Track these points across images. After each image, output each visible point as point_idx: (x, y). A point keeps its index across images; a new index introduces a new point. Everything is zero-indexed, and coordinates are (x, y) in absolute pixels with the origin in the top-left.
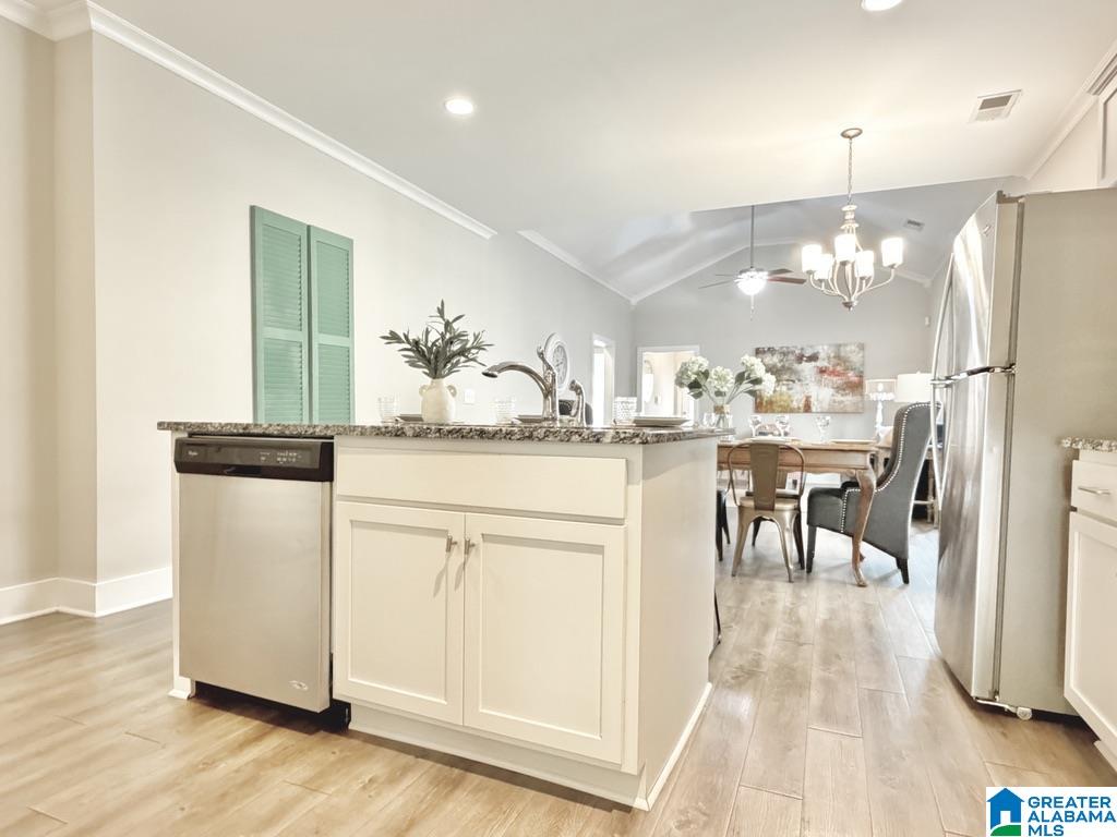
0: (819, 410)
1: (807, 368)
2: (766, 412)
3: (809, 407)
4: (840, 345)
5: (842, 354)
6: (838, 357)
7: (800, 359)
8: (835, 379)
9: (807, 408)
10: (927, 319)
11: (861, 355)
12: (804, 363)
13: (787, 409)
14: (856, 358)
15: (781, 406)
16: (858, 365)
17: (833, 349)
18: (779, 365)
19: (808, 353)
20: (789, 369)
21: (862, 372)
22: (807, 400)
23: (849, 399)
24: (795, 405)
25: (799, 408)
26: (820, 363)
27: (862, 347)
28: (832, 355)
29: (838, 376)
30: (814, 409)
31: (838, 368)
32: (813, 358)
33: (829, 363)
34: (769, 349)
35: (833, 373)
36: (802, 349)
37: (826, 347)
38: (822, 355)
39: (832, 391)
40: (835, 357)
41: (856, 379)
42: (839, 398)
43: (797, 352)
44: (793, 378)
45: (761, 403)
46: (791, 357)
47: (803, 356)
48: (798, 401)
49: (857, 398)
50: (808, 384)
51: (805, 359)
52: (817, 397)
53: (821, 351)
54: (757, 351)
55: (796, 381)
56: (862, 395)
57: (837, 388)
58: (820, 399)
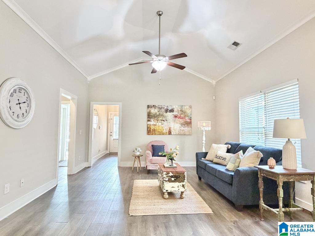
0: (175, 134)
1: (169, 115)
2: (152, 134)
3: (171, 133)
4: (182, 106)
5: (183, 110)
6: (181, 111)
7: (167, 111)
8: (181, 120)
9: (170, 133)
10: (214, 97)
11: (190, 110)
12: (168, 113)
13: (162, 133)
14: (188, 112)
15: (159, 132)
16: (189, 115)
17: (179, 107)
18: (158, 113)
19: (170, 108)
20: (162, 115)
21: (191, 118)
22: (170, 129)
23: (186, 129)
24: (164, 131)
25: (166, 133)
26: (175, 113)
27: (191, 107)
28: (179, 110)
29: (182, 119)
30: (172, 133)
31: (182, 116)
32: (172, 111)
33: (178, 113)
34: (153, 106)
35: (180, 118)
36: (167, 107)
37: (177, 106)
38: (175, 110)
39: (180, 125)
40: (180, 111)
41: (189, 120)
42: (182, 128)
43: (165, 108)
44: (164, 119)
45: (150, 130)
46: (163, 110)
47: (168, 110)
48: (166, 130)
49: (190, 129)
50: (170, 122)
51: (168, 111)
52: (174, 128)
53: (175, 108)
54: (148, 107)
55: (165, 121)
56: (191, 127)
57: (182, 124)
58: (175, 129)
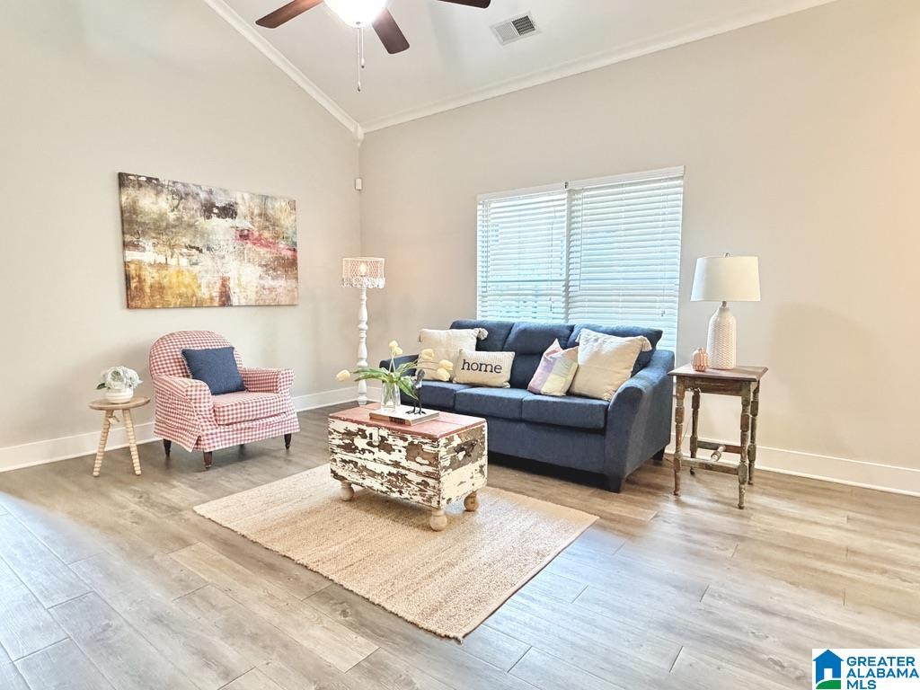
0: (243, 302)
1: (219, 227)
2: (153, 307)
3: (228, 298)
4: (267, 197)
5: (270, 212)
6: (263, 215)
7: (208, 209)
8: (262, 251)
9: (225, 300)
10: (359, 181)
11: (293, 217)
12: (214, 218)
13: (191, 302)
14: (286, 221)
15: (180, 295)
16: (290, 232)
17: (257, 201)
18: (172, 216)
19: (220, 201)
20: (190, 226)
21: (295, 244)
22: (224, 285)
23: (281, 284)
24: (204, 293)
25: (212, 299)
26: (242, 223)
27: (293, 206)
28: (256, 211)
29: (267, 246)
30: (235, 301)
31: (266, 234)
32: (228, 211)
33: (252, 223)
34: (149, 180)
35: (258, 241)
36: (210, 192)
37: (246, 196)
38: (241, 209)
39: (260, 271)
40: (260, 215)
41: (289, 254)
42: (269, 282)
43: (203, 196)
44: (199, 243)
45: (140, 289)
46: (195, 205)
47: (213, 205)
48: (208, 290)
49: (291, 283)
50: (223, 257)
51: (216, 211)
52: (239, 280)
53: (239, 201)
54: (123, 180)
55: (204, 250)
56: (297, 278)
57: (266, 266)
58: (244, 283)
